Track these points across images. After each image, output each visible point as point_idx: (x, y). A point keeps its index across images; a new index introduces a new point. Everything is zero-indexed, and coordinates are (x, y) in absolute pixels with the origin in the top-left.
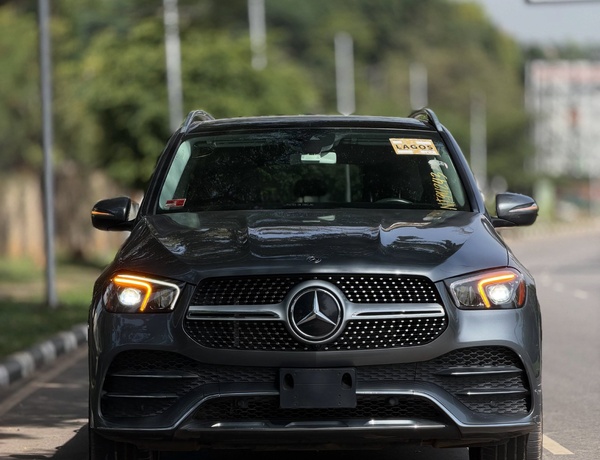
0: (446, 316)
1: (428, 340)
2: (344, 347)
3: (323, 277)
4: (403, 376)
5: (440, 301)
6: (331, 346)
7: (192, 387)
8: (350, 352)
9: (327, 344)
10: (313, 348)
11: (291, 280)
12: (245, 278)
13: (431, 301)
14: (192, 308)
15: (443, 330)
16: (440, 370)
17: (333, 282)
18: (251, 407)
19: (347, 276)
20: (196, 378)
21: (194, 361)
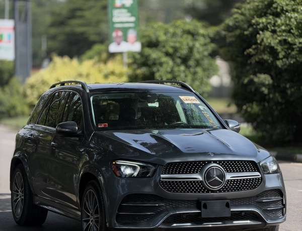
0: (261, 178)
1: (255, 188)
2: (224, 191)
3: (215, 162)
4: (245, 202)
5: (259, 171)
6: (220, 191)
7: (161, 209)
8: (226, 193)
9: (218, 190)
10: (213, 191)
11: (203, 163)
12: (183, 163)
13: (255, 171)
14: (162, 176)
15: (260, 183)
16: (258, 200)
17: (219, 164)
18: (187, 217)
19: (224, 161)
20: (163, 206)
21: (162, 198)
